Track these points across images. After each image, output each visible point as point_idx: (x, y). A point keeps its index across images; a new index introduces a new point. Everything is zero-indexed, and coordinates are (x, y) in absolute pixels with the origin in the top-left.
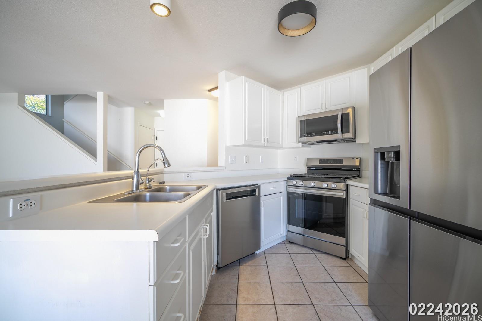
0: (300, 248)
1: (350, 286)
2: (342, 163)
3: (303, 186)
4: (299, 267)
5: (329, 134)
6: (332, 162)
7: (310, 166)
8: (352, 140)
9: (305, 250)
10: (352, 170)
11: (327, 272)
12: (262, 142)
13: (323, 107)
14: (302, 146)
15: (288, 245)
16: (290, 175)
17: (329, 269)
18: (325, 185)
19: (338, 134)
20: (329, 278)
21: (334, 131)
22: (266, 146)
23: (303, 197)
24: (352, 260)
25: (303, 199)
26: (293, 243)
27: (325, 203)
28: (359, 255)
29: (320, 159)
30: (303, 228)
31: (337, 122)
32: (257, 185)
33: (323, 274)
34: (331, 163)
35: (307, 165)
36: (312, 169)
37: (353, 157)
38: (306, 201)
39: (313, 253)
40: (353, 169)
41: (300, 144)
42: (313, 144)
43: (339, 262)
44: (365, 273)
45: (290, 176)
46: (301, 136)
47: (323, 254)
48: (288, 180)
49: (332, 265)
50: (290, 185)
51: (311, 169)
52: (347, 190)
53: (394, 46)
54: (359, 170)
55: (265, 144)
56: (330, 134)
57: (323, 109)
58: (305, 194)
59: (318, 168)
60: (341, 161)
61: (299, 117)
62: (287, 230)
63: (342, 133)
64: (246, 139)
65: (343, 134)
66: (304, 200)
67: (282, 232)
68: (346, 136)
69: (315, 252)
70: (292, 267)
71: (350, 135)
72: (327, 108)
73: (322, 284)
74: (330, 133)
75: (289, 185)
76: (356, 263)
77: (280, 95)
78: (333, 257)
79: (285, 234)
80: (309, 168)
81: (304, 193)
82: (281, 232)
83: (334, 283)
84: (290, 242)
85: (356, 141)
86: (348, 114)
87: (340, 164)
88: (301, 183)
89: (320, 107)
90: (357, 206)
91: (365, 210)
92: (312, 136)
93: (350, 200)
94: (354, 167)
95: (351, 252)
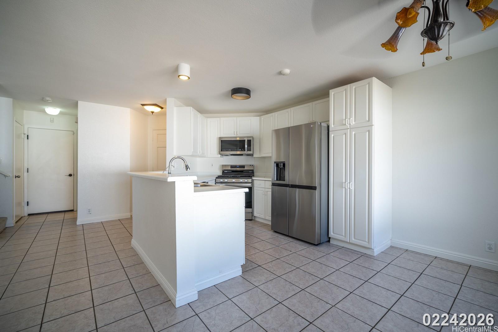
2: (245, 168)
8: (251, 155)
12: (198, 153)
13: (235, 133)
14: (221, 157)
18: (241, 181)
19: (245, 151)
28: (260, 215)
29: (231, 166)
31: (245, 144)
34: (238, 168)
36: (225, 172)
37: (250, 165)
40: (250, 172)
41: (220, 155)
42: (227, 156)
43: (249, 222)
45: (217, 176)
48: (216, 179)
50: (217, 182)
52: (252, 183)
54: (253, 172)
55: (200, 154)
57: (235, 135)
59: (229, 172)
61: (220, 137)
63: (247, 151)
68: (249, 152)
72: (238, 135)
74: (240, 150)
76: (257, 221)
85: (253, 156)
86: (251, 140)
87: (243, 168)
88: (226, 180)
89: (233, 133)
90: (258, 190)
91: (264, 191)
92: (229, 151)
93: (254, 188)
94: (250, 170)
95: (255, 215)
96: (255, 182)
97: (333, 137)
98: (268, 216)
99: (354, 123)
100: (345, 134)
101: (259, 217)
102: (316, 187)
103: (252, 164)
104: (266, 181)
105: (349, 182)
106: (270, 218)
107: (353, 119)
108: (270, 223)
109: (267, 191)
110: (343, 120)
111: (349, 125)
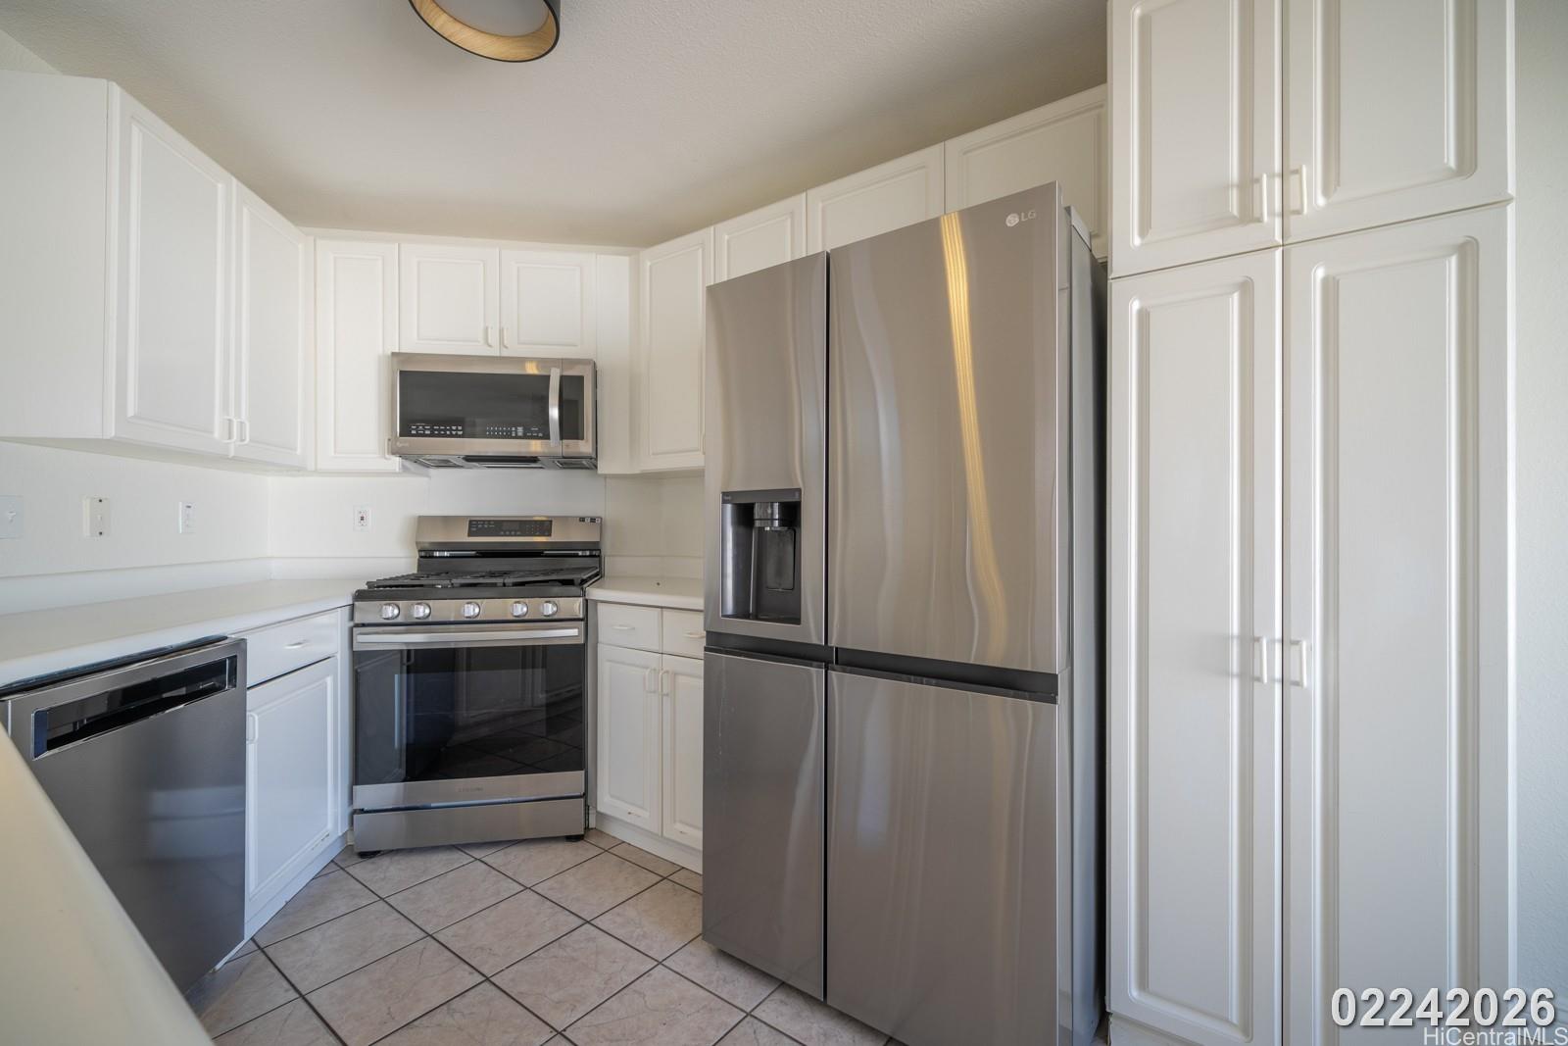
0: (417, 862)
1: (630, 911)
2: (550, 535)
3: (400, 620)
4: (449, 932)
5: (517, 437)
6: (516, 531)
7: (427, 546)
8: (584, 462)
9: (438, 862)
10: (577, 556)
11: (548, 902)
12: (216, 435)
13: (494, 339)
14: (404, 468)
15: (363, 870)
16: (368, 583)
17: (550, 889)
18: (520, 609)
19: (549, 439)
20: (563, 916)
21: (536, 427)
22: (234, 459)
23: (402, 664)
24: (600, 833)
25: (401, 673)
26: (379, 852)
27: (465, 673)
28: (632, 809)
29: (471, 522)
30: (402, 784)
31: (545, 399)
32: (225, 638)
33: (538, 914)
34: (515, 535)
35: (417, 543)
36: (436, 557)
37: (582, 514)
38: (412, 675)
39: (473, 859)
40: (580, 553)
41: (397, 459)
42: (445, 464)
43: (567, 853)
44: (649, 856)
45: (365, 587)
46: (405, 431)
47: (509, 850)
48: (356, 603)
49: (553, 871)
50: (363, 625)
51: (433, 557)
52: (586, 620)
53: (711, 224)
54: (595, 556)
55: (232, 447)
56: (520, 438)
57: (490, 346)
58: (409, 651)
59: (461, 554)
60: (544, 527)
61: (393, 354)
62: (349, 810)
63: (562, 438)
64: (131, 412)
65: (564, 441)
66: (405, 675)
67: (330, 826)
68: (572, 447)
69: (478, 854)
70: (420, 945)
71: (584, 447)
72: (506, 347)
73: (554, 949)
74: (520, 434)
75: (357, 626)
76: (614, 837)
77: (300, 246)
78: (542, 847)
79: (342, 828)
80: (423, 554)
81: (404, 648)
82: (326, 825)
83: (587, 925)
84: (365, 855)
85: (596, 467)
86: (580, 379)
87: (543, 535)
88: (421, 611)
89: (480, 336)
90: (623, 663)
91: (655, 670)
92: (451, 436)
93: (600, 647)
94: (584, 546)
95: (601, 808)
96: (605, 616)
97: (1144, 316)
98: (681, 822)
99: (1321, 201)
100: (1246, 288)
101: (628, 819)
102: (1056, 676)
103: (593, 515)
104: (666, 613)
105: (1278, 635)
106: (695, 836)
107: (1312, 173)
108: (696, 865)
109: (675, 674)
110: (1227, 187)
111: (1278, 221)
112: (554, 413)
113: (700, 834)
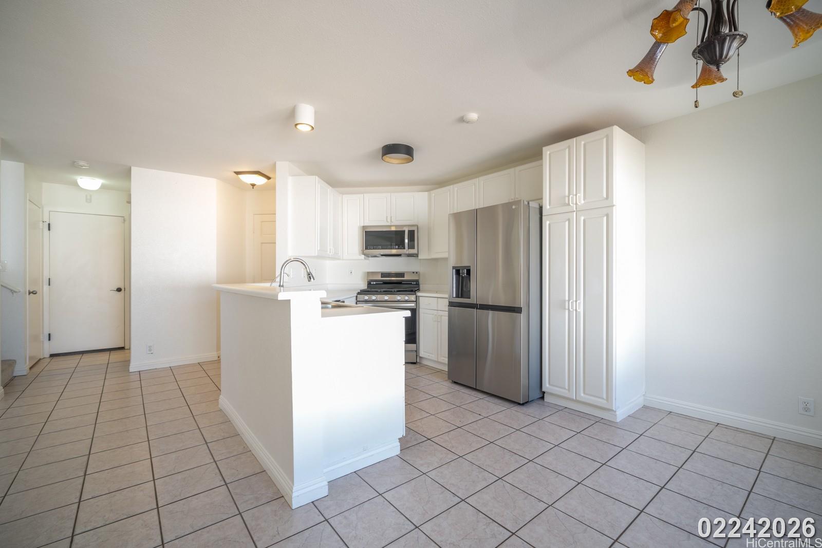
2: (404, 277)
3: (369, 300)
6: (394, 276)
7: (369, 281)
8: (415, 255)
10: (411, 284)
13: (389, 220)
14: (365, 258)
16: (358, 291)
18: (399, 298)
19: (405, 249)
21: (401, 245)
24: (420, 363)
28: (429, 355)
29: (381, 274)
31: (404, 237)
35: (367, 280)
36: (372, 284)
37: (413, 271)
40: (413, 283)
41: (363, 256)
43: (412, 366)
44: (434, 368)
46: (366, 248)
48: (357, 296)
50: (359, 301)
52: (416, 301)
53: (451, 185)
54: (417, 284)
55: (330, 255)
57: (388, 222)
59: (379, 283)
60: (402, 275)
61: (363, 226)
63: (408, 249)
71: (414, 251)
72: (392, 222)
74: (397, 248)
76: (424, 364)
77: (340, 198)
80: (368, 283)
85: (418, 256)
86: (414, 231)
87: (402, 277)
88: (374, 298)
89: (385, 219)
90: (427, 313)
91: (436, 315)
92: (378, 249)
93: (420, 309)
94: (413, 281)
95: (421, 355)
96: (421, 300)
97: (549, 225)
98: (443, 357)
99: (583, 202)
100: (569, 220)
101: (429, 358)
102: (521, 308)
103: (417, 271)
104: (439, 299)
105: (575, 299)
106: (446, 360)
107: (581, 195)
108: (446, 369)
109: (442, 316)
110: (565, 197)
111: (575, 206)
112: (406, 241)
113: (447, 359)
